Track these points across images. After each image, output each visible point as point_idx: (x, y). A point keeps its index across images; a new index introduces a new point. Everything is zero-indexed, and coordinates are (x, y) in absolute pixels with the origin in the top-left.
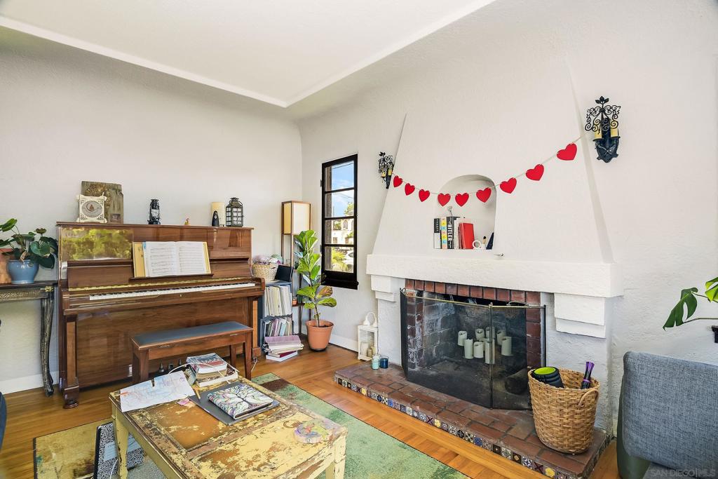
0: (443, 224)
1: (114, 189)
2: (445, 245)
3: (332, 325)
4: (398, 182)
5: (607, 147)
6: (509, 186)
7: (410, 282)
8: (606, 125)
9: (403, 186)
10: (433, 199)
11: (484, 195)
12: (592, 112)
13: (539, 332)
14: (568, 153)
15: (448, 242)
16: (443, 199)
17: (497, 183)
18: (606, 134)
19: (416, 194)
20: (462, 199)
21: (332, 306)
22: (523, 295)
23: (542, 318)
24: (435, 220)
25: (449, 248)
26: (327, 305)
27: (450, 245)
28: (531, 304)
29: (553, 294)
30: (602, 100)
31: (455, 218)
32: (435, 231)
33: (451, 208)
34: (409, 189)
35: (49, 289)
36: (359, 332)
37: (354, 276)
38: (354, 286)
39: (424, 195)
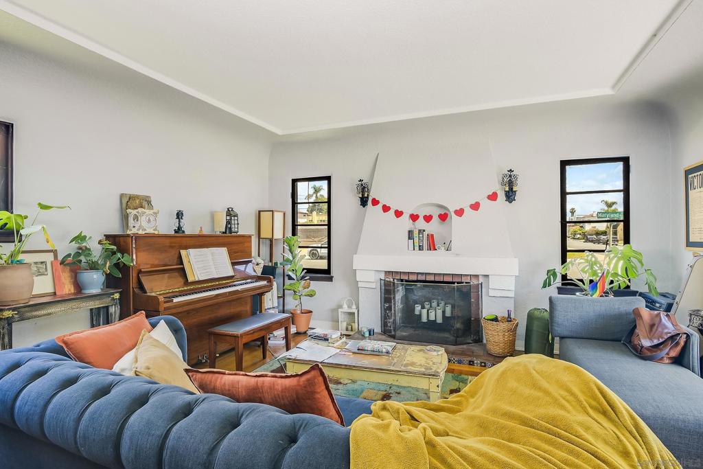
0: (416, 234)
1: (146, 201)
2: (417, 248)
3: (312, 312)
4: (375, 202)
5: (510, 196)
6: (460, 213)
7: (388, 273)
8: (511, 184)
9: (380, 206)
10: (406, 217)
11: (443, 217)
12: (505, 176)
13: (478, 298)
14: (493, 197)
15: (420, 246)
16: (414, 218)
17: (452, 210)
18: (511, 189)
19: (392, 212)
20: (428, 219)
21: (311, 296)
22: (469, 278)
23: (480, 290)
24: (409, 232)
25: (420, 250)
26: (309, 295)
27: (421, 248)
28: (474, 282)
29: (488, 276)
30: (511, 171)
31: (424, 231)
32: (409, 238)
33: (421, 224)
34: (386, 209)
35: (117, 296)
36: (340, 314)
37: (328, 271)
38: (331, 279)
39: (399, 214)
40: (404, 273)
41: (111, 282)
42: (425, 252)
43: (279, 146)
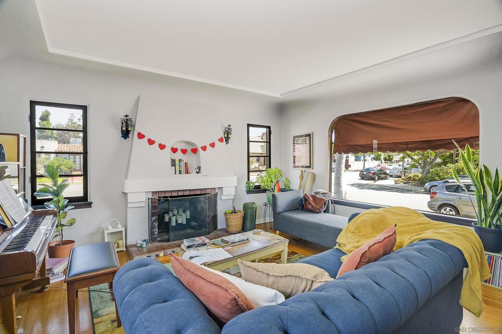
0: (177, 162)
2: (178, 172)
4: (141, 136)
5: (227, 139)
6: (204, 148)
7: (154, 193)
8: (228, 133)
9: (145, 139)
12: (226, 128)
14: (221, 140)
15: (180, 171)
16: (174, 150)
17: (199, 146)
18: (228, 136)
19: (156, 145)
20: (184, 151)
22: (210, 190)
24: (172, 160)
25: (180, 173)
29: (222, 188)
30: (230, 126)
31: (182, 160)
32: (172, 165)
33: (180, 155)
34: (151, 142)
36: (106, 235)
37: (85, 198)
38: (89, 205)
39: (162, 147)
40: (168, 191)
42: (184, 175)
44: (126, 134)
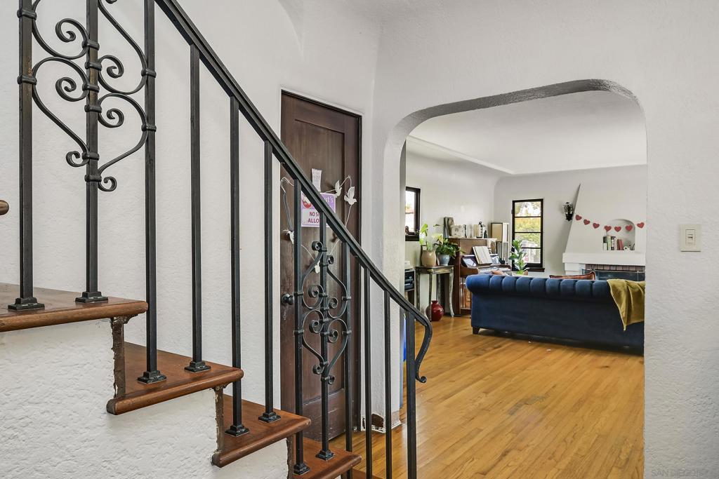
0: (609, 239)
2: (610, 248)
4: (578, 218)
6: (641, 225)
7: (588, 265)
9: (582, 220)
10: (601, 228)
11: (630, 228)
15: (612, 247)
16: (608, 228)
17: (635, 223)
19: (591, 224)
20: (618, 229)
24: (604, 238)
27: (612, 249)
31: (615, 237)
32: (604, 242)
33: (612, 232)
34: (586, 222)
35: (453, 268)
37: (541, 265)
38: (543, 269)
39: (596, 226)
40: (600, 265)
41: (452, 262)
42: (616, 251)
43: (504, 180)
44: (569, 217)
